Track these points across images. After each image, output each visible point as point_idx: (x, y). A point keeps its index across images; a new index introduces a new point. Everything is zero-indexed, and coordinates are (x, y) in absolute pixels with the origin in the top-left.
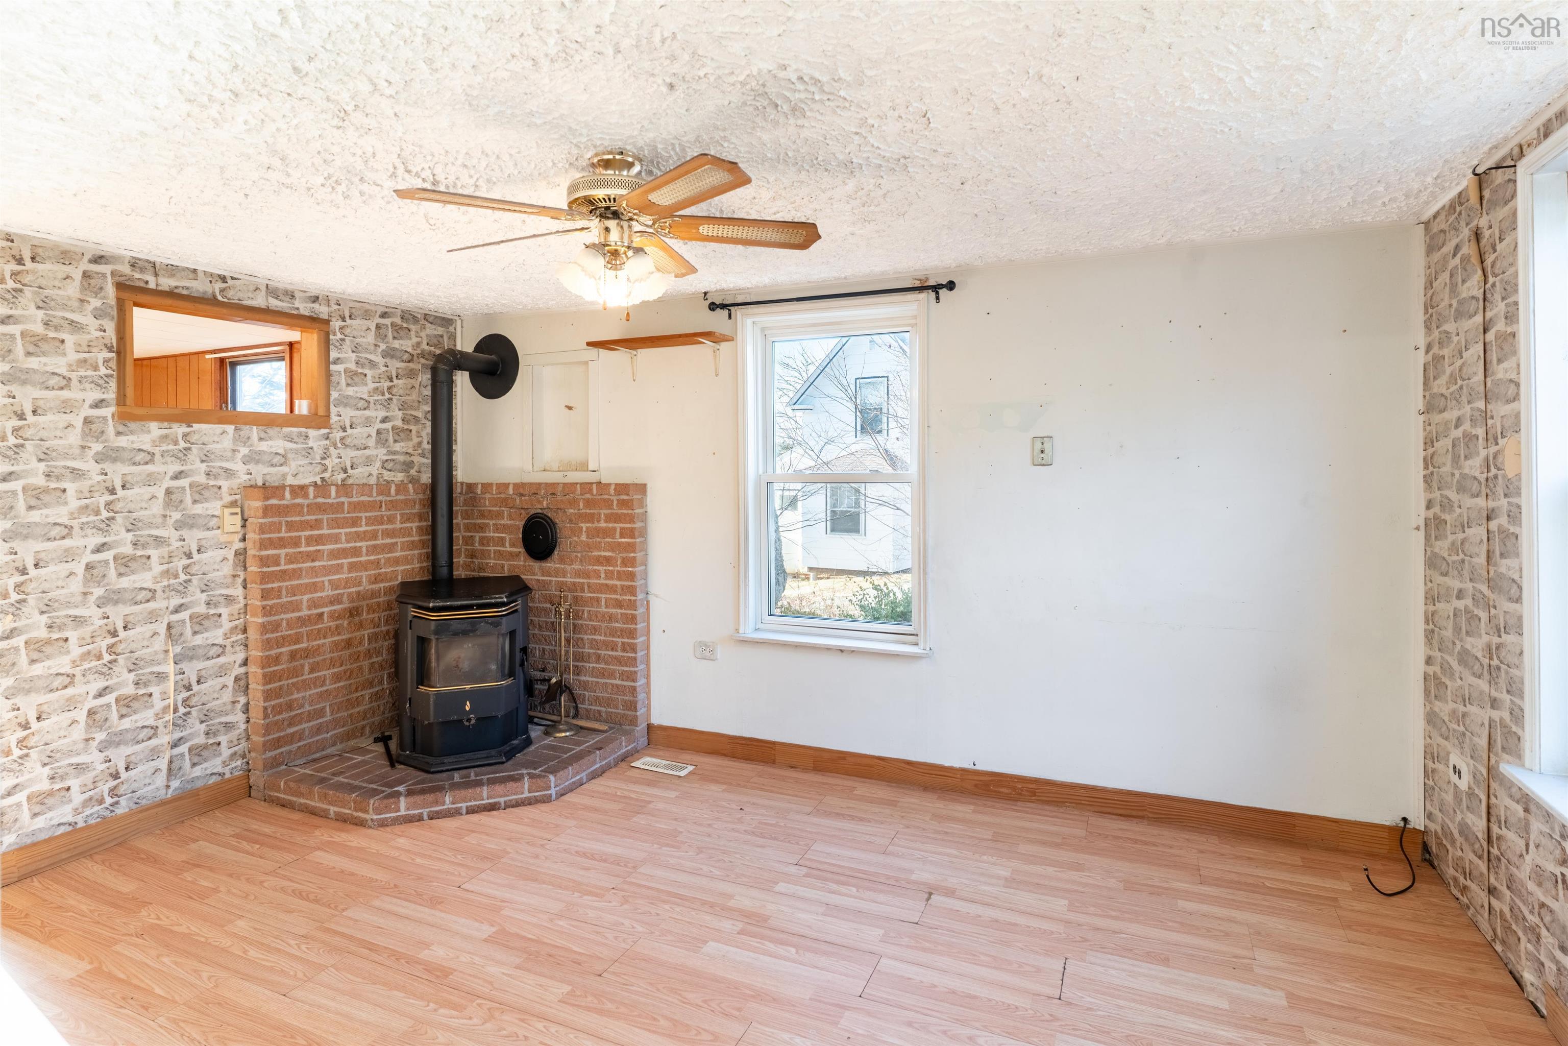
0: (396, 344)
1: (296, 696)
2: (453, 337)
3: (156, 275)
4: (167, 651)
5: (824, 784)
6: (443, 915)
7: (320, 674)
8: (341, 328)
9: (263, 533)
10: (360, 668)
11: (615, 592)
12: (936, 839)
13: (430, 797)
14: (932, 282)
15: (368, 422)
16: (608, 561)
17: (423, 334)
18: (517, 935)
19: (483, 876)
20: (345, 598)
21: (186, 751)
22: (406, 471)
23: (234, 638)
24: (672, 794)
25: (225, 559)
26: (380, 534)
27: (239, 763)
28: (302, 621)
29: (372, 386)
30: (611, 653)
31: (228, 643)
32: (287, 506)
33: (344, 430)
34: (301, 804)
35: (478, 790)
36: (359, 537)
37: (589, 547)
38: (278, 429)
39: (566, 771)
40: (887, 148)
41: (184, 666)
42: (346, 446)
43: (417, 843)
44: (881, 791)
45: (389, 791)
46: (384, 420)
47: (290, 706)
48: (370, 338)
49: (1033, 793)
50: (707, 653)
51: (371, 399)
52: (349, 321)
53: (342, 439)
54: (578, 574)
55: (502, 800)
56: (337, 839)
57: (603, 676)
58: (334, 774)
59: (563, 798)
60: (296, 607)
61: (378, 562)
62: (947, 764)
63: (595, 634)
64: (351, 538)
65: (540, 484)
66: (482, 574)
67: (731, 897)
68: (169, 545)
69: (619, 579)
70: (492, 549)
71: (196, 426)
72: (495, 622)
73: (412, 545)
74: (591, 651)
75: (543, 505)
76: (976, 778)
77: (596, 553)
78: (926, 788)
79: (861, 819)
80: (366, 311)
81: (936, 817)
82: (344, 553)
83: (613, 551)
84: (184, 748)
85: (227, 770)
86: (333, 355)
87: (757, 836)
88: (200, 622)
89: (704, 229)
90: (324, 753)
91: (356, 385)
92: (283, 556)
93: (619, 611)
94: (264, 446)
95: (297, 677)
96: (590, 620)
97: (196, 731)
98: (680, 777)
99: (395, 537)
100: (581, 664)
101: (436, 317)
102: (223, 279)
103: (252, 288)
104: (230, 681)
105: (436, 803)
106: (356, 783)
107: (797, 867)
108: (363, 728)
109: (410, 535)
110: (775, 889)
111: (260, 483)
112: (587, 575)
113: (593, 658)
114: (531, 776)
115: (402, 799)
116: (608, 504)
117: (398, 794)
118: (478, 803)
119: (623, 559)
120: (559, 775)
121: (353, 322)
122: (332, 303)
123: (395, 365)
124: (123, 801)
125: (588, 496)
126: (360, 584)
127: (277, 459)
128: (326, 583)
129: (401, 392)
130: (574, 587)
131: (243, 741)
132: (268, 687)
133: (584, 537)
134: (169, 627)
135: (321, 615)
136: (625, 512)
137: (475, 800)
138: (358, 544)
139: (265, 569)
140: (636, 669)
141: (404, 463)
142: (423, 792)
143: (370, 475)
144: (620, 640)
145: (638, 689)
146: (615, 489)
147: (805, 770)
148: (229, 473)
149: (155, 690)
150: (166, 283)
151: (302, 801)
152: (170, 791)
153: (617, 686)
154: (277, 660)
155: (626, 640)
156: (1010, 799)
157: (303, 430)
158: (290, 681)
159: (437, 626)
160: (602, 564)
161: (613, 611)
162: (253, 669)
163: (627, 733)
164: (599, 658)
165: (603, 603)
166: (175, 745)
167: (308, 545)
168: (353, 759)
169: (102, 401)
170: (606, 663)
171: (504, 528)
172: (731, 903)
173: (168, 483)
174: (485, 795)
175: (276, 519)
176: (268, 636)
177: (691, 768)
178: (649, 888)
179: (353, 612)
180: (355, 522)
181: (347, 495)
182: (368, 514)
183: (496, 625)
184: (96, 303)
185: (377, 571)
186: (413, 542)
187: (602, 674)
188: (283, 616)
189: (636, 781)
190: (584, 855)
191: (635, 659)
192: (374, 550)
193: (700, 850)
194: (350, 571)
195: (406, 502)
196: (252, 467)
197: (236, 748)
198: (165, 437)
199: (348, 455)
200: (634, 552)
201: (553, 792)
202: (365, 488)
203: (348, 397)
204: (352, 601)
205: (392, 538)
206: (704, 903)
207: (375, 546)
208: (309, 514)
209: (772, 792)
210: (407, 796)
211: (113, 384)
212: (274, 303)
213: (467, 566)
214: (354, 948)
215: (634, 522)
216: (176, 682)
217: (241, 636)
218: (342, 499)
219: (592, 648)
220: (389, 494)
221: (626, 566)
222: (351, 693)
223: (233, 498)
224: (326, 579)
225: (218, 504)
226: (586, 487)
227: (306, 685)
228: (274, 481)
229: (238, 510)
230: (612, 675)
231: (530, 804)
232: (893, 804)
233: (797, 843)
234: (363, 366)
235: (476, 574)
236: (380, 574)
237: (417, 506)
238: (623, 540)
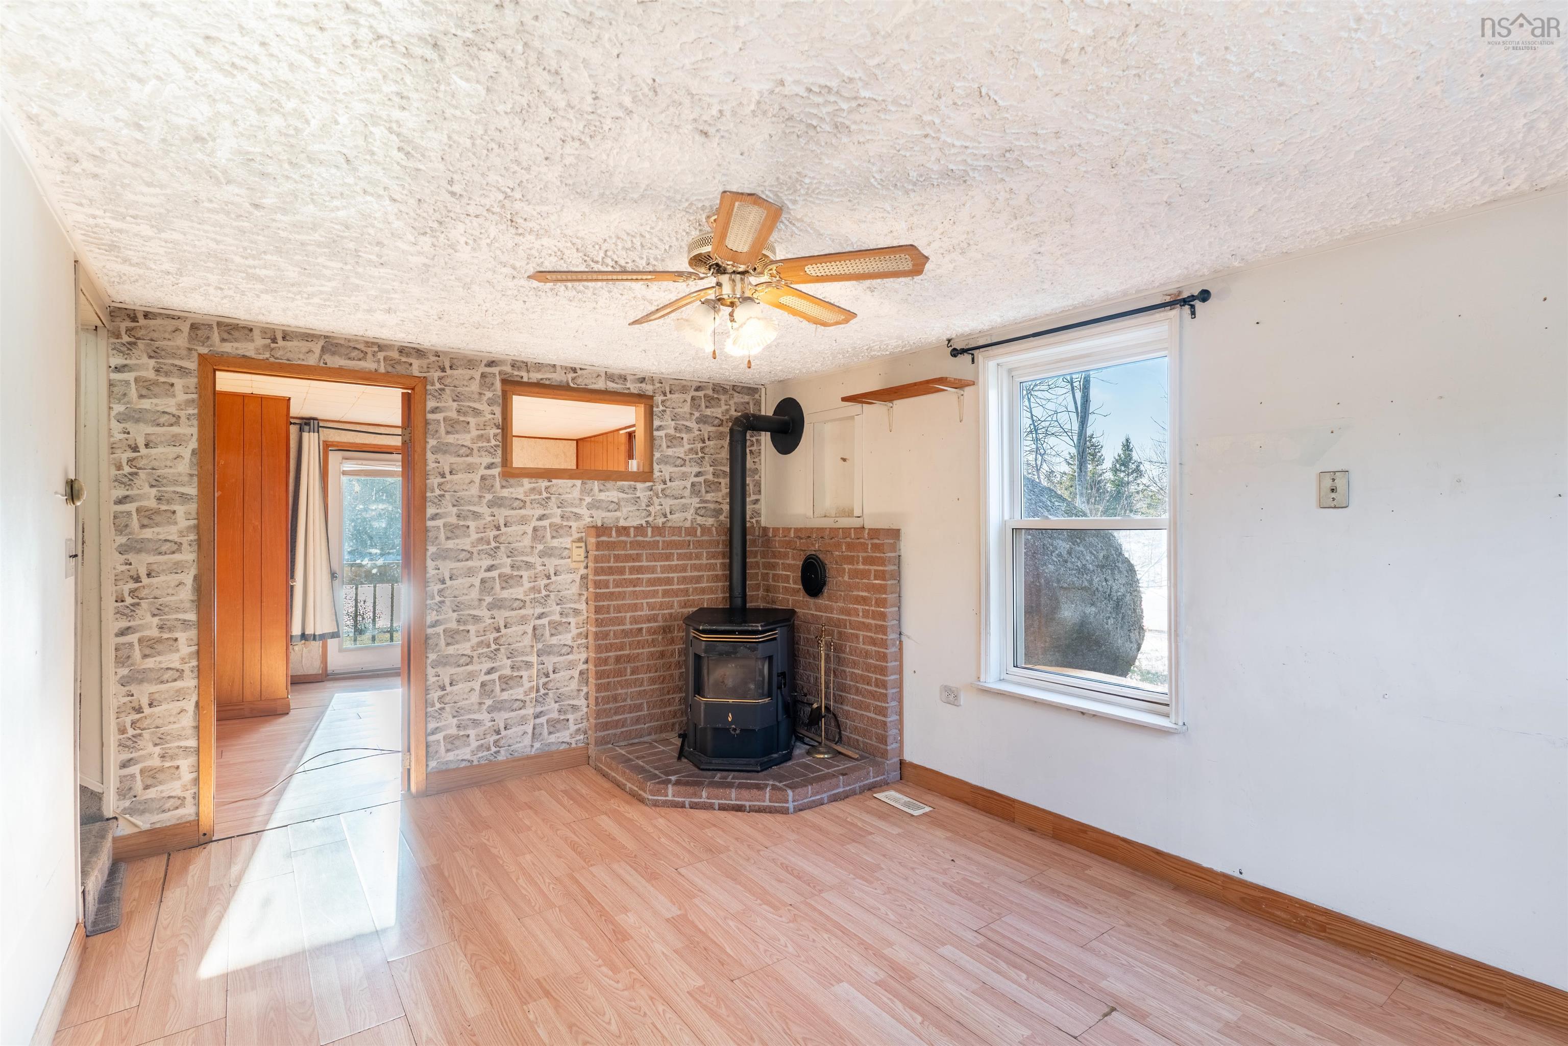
0: (708, 412)
1: (620, 691)
2: (758, 403)
3: (528, 371)
4: (532, 646)
5: (1055, 854)
6: (652, 889)
7: (639, 676)
8: (663, 402)
9: (597, 562)
10: (672, 675)
11: (870, 630)
12: (1158, 949)
13: (691, 790)
14: (1185, 295)
15: (684, 477)
16: (864, 601)
17: (731, 402)
18: (692, 923)
19: (699, 865)
20: (660, 618)
21: (545, 722)
22: (716, 517)
23: (579, 642)
24: (895, 831)
25: (573, 581)
26: (689, 568)
27: (582, 737)
28: (625, 633)
29: (687, 447)
30: (867, 687)
31: (575, 644)
32: (614, 542)
33: (665, 483)
34: (613, 777)
35: (728, 791)
36: (671, 569)
37: (850, 587)
38: (613, 483)
39: (805, 789)
40: (976, 144)
41: (544, 658)
42: (666, 496)
43: (669, 824)
44: (1119, 878)
45: (664, 777)
46: (698, 475)
47: (615, 699)
48: (687, 408)
49: (1323, 928)
50: (951, 698)
51: (687, 458)
52: (669, 396)
53: (663, 490)
54: (843, 611)
55: (747, 804)
56: (621, 809)
57: (861, 708)
58: (637, 758)
59: (801, 813)
60: (621, 622)
61: (687, 590)
62: (1206, 864)
63: (854, 668)
64: (664, 569)
65: (812, 529)
66: (774, 607)
67: (890, 944)
68: (535, 569)
69: (874, 618)
70: (781, 585)
71: (554, 481)
72: (753, 647)
73: (716, 578)
74: (852, 683)
75: (815, 547)
76: (1242, 890)
77: (855, 593)
78: (1178, 888)
79: (1077, 903)
80: (684, 386)
81: (1173, 923)
82: (658, 582)
83: (869, 592)
84: (543, 720)
85: (573, 741)
86: (657, 423)
87: (953, 891)
88: (556, 628)
89: (811, 270)
90: (642, 740)
91: (675, 446)
92: (611, 581)
93: (874, 648)
94: (602, 496)
95: (621, 676)
96: (851, 655)
97: (552, 708)
98: (912, 816)
99: (702, 570)
100: (844, 694)
101: (743, 387)
102: (574, 370)
103: (595, 376)
104: (576, 674)
105: (695, 795)
106: (647, 767)
107: (976, 934)
108: (673, 724)
109: (714, 570)
110: (939, 951)
111: (599, 524)
112: (848, 612)
113: (853, 690)
114: (774, 788)
115: (670, 786)
116: (864, 547)
117: (669, 781)
118: (727, 802)
119: (877, 599)
120: (797, 791)
121: (673, 396)
122: (656, 382)
123: (707, 429)
124: (502, 751)
125: (848, 540)
126: (672, 607)
127: (612, 506)
128: (645, 605)
129: (712, 451)
130: (839, 623)
131: (585, 721)
132: (600, 681)
133: (846, 578)
134: (534, 629)
135: (641, 629)
136: (878, 555)
137: (725, 799)
138: (671, 575)
139: (598, 591)
140: (887, 705)
141: (714, 510)
142: (687, 784)
143: (686, 519)
144: (874, 676)
145: (888, 724)
146: (868, 534)
147: (1043, 835)
148: (577, 516)
149: (524, 673)
150: (535, 376)
151: (614, 774)
152: (534, 750)
153: (872, 719)
154: (605, 661)
155: (879, 677)
156: (1289, 927)
157: (632, 483)
158: (616, 679)
159: (706, 646)
160: (859, 603)
161: (869, 648)
162: (591, 666)
163: (876, 764)
164: (858, 691)
165: (861, 640)
166: (537, 716)
167: (631, 573)
168: (657, 747)
169: (493, 464)
170: (863, 696)
171: (787, 567)
172: (887, 951)
173: (535, 523)
174: (733, 796)
175: (606, 552)
176: (599, 642)
177: (927, 809)
178: (821, 913)
179: (666, 630)
180: (668, 557)
181: (660, 535)
182: (679, 551)
183: (753, 650)
184: (489, 394)
185: (686, 598)
186: (717, 576)
187: (859, 705)
188: (611, 628)
189: (870, 812)
190: (785, 867)
191: (886, 695)
192: (683, 580)
193: (889, 891)
194: (663, 597)
195: (710, 543)
196: (594, 512)
197: (580, 726)
198: (533, 489)
199: (668, 503)
200: (885, 593)
201: (791, 805)
202: (677, 530)
203: (668, 456)
204: (665, 620)
205: (699, 571)
206: (862, 942)
207: (684, 578)
208: (631, 549)
209: (994, 850)
210: (674, 784)
211: (499, 452)
212: (612, 386)
213: (764, 599)
214: (580, 897)
215: (885, 566)
216: (538, 670)
217: (584, 641)
218: (657, 538)
219: (852, 681)
220: (695, 535)
221: (879, 607)
222: (664, 695)
223: (580, 535)
224: (645, 601)
225: (569, 539)
226: (846, 531)
227: (628, 684)
228: (609, 523)
229: (583, 544)
230: (867, 708)
231: (770, 812)
232: (1124, 894)
233: (990, 910)
234: (680, 431)
235: (769, 606)
236: (688, 601)
237: (720, 546)
238: (877, 582)
